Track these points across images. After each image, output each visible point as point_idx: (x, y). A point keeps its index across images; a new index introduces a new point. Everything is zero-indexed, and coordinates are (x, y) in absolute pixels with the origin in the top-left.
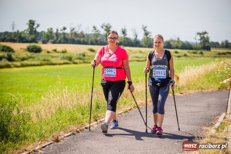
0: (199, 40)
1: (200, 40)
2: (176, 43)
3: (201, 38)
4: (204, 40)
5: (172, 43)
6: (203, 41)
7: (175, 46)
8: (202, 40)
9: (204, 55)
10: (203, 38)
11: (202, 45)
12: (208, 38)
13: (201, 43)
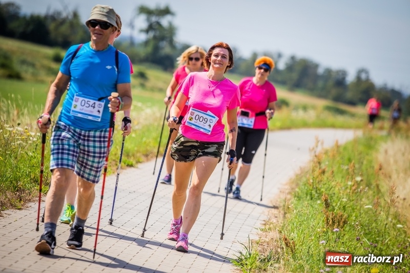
0: (141, 31)
1: (147, 31)
2: (64, 29)
3: (150, 28)
4: (158, 33)
5: (52, 26)
6: (155, 37)
7: (60, 39)
8: (151, 34)
9: (149, 84)
10: (157, 27)
11: (149, 49)
12: (172, 30)
13: (146, 43)
